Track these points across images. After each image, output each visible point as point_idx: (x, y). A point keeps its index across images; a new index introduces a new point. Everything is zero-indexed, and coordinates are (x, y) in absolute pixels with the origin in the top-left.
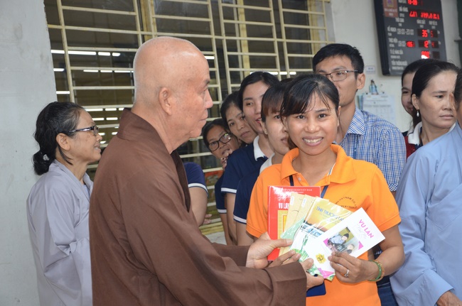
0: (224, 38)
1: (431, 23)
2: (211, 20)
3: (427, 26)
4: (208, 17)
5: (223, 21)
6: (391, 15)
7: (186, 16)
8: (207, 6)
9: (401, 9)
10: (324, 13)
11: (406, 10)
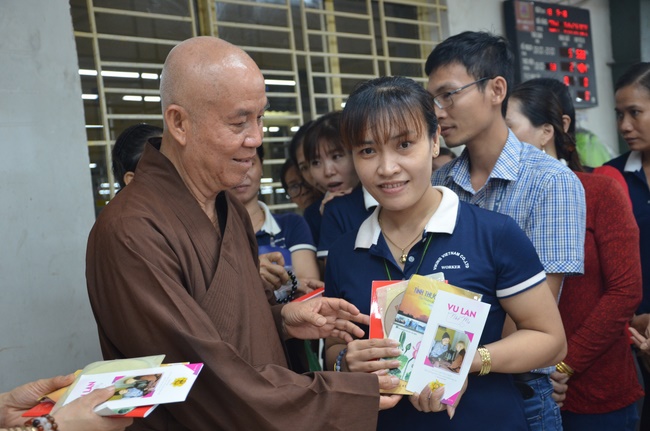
0: (308, 54)
1: (576, 40)
2: (290, 30)
3: (572, 44)
4: (286, 25)
5: (307, 32)
6: (526, 28)
7: (258, 23)
8: (285, 11)
9: (538, 21)
10: (439, 24)
11: (544, 22)
